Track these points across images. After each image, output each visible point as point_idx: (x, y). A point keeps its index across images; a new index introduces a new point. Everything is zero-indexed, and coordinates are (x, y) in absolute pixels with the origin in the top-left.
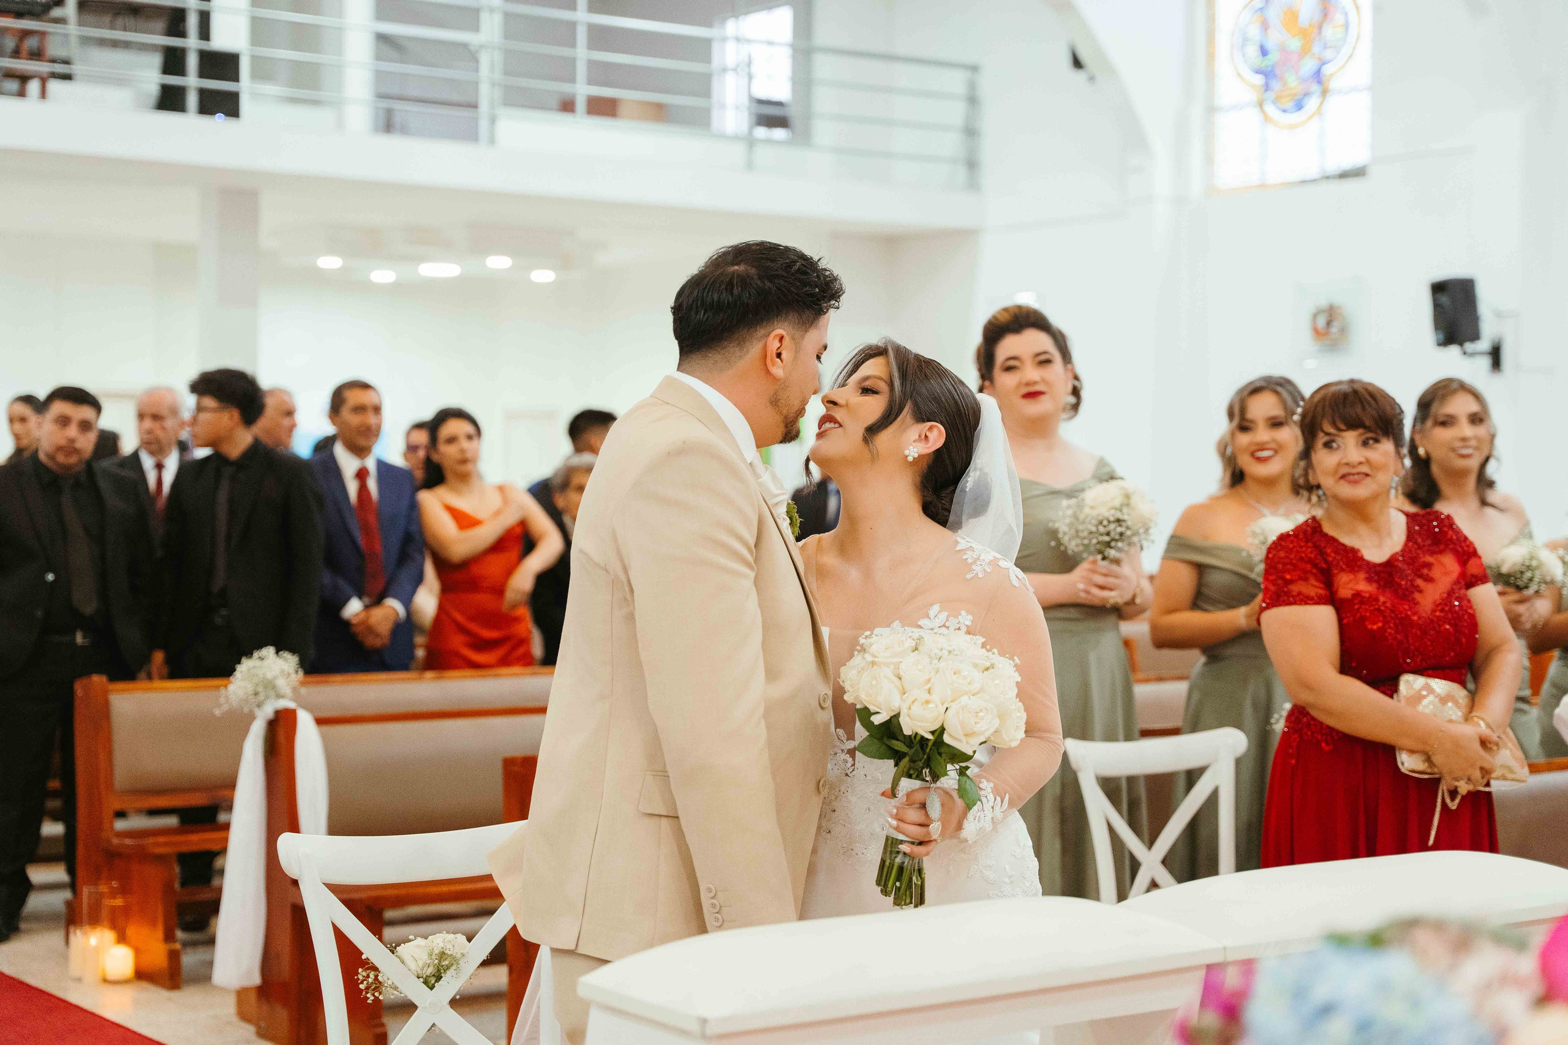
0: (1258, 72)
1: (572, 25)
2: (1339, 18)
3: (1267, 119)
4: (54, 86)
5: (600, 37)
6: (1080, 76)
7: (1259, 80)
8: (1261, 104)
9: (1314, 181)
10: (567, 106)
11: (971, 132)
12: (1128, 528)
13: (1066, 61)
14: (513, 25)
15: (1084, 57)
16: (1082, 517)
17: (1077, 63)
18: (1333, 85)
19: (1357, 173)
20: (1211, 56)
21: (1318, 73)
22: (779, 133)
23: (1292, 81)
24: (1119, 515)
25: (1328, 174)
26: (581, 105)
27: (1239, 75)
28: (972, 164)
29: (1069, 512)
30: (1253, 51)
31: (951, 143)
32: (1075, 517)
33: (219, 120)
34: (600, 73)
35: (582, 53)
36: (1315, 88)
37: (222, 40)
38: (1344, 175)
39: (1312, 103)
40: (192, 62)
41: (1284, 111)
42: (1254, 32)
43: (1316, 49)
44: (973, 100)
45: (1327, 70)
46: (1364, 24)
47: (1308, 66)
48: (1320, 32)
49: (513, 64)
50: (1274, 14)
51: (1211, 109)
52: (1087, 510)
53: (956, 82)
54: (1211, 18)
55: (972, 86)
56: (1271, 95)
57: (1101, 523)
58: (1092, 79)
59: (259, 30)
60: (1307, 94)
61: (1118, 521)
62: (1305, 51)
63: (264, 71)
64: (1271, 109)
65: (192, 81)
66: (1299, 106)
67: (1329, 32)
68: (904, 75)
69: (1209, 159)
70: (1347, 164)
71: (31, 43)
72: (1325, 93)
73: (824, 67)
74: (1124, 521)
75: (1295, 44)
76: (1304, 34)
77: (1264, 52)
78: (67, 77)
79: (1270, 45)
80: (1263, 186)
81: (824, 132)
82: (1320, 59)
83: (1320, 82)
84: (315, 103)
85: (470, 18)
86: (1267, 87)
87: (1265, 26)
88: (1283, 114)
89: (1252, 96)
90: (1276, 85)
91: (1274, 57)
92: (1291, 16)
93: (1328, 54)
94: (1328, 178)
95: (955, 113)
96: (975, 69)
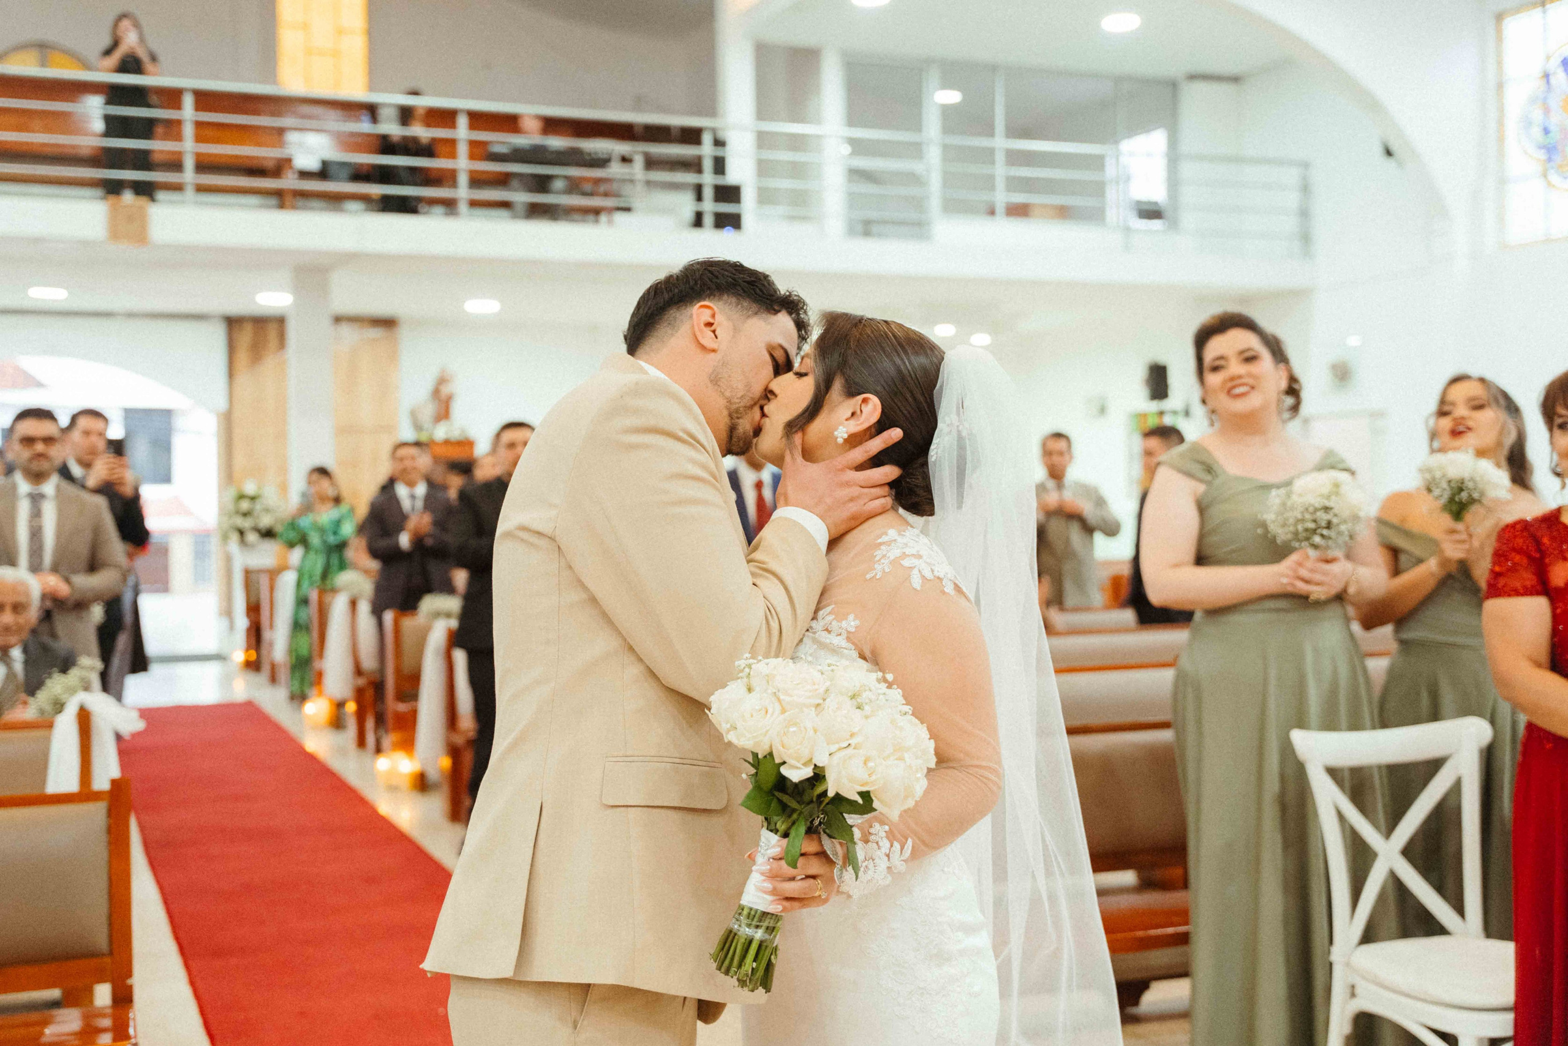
0: (1541, 147)
1: (991, 151)
3: (1549, 184)
4: (620, 217)
5: (1015, 158)
6: (1390, 163)
7: (1542, 155)
8: (1545, 176)
10: (992, 212)
11: (1304, 213)
12: (1336, 515)
13: (1378, 150)
14: (950, 153)
15: (1394, 148)
16: (1289, 503)
17: (1388, 153)
20: (1501, 139)
22: (1156, 224)
24: (1327, 504)
26: (1000, 208)
27: (1526, 153)
28: (1305, 237)
29: (1277, 501)
30: (1537, 132)
31: (1288, 223)
32: (1284, 504)
33: (728, 234)
34: (1013, 184)
35: (1001, 170)
37: (733, 176)
40: (708, 193)
42: (1537, 117)
44: (1306, 190)
49: (948, 180)
50: (1553, 100)
51: (1502, 181)
52: (1295, 497)
53: (1292, 176)
54: (1501, 109)
55: (1305, 178)
56: (1553, 166)
57: (1307, 509)
58: (1400, 164)
59: (764, 168)
61: (1327, 509)
63: (765, 197)
64: (1553, 177)
65: (709, 206)
69: (1501, 220)
71: (602, 188)
73: (1187, 170)
74: (1331, 509)
77: (1546, 131)
78: (628, 209)
79: (1552, 126)
80: (1548, 240)
81: (1188, 220)
84: (804, 219)
85: (916, 150)
86: (1550, 160)
87: (1547, 111)
89: (1537, 168)
90: (1558, 159)
91: (1556, 135)
95: (1293, 199)
96: (1306, 165)
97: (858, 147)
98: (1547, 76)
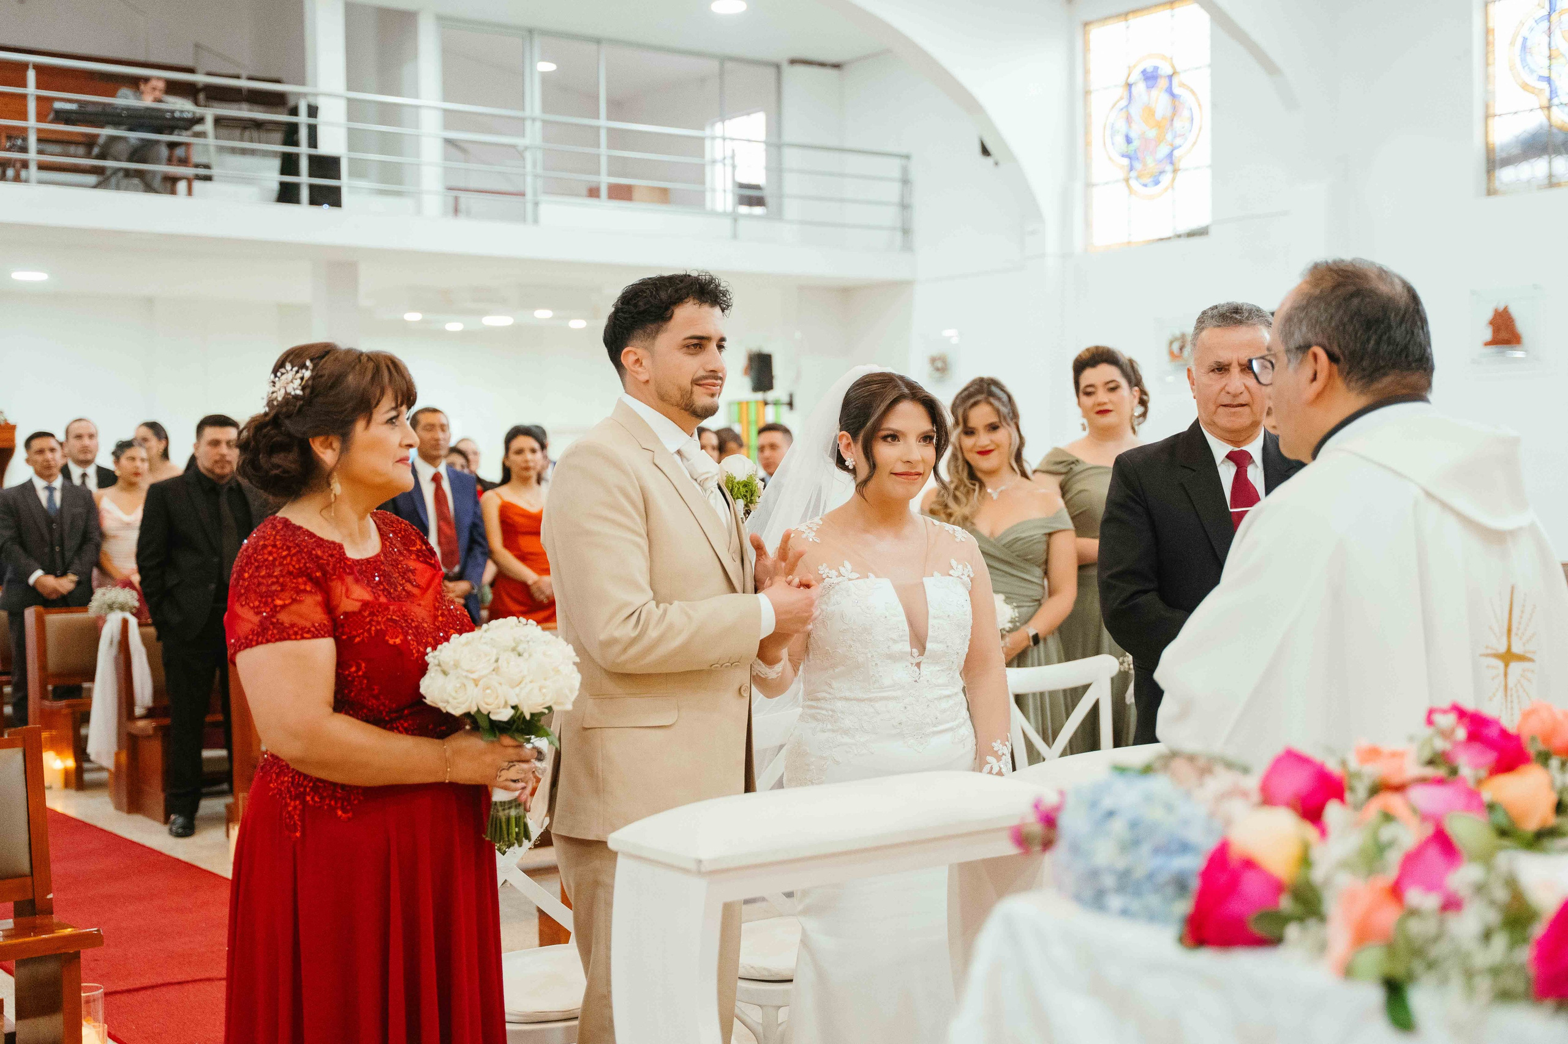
0: (1123, 156)
1: (596, 130)
2: (1186, 113)
3: (1132, 191)
4: (197, 185)
5: (618, 138)
6: (989, 161)
7: (1126, 161)
8: (1127, 180)
9: (1169, 238)
10: (595, 194)
11: (905, 206)
13: (978, 149)
14: (551, 130)
15: (990, 147)
17: (985, 152)
18: (1182, 165)
19: (1202, 232)
20: (1087, 144)
21: (1170, 155)
22: (758, 210)
23: (1150, 162)
25: (1178, 233)
26: (604, 190)
27: (1110, 159)
28: (906, 231)
30: (1120, 140)
31: (890, 216)
33: (326, 211)
34: (618, 166)
35: (605, 150)
36: (1169, 168)
37: (327, 146)
38: (1191, 234)
39: (1166, 179)
40: (303, 165)
41: (1145, 185)
42: (1121, 126)
43: (1169, 137)
44: (905, 181)
45: (1176, 153)
46: (1205, 118)
47: (1163, 151)
48: (1172, 125)
50: (1134, 111)
51: (1089, 185)
53: (893, 168)
54: (1087, 116)
55: (905, 170)
56: (1133, 174)
58: (996, 164)
59: (356, 138)
60: (1162, 172)
62: (1159, 140)
63: (359, 170)
64: (1133, 183)
65: (305, 179)
66: (1157, 183)
67: (1178, 124)
68: (854, 164)
69: (1087, 224)
70: (1194, 225)
71: (180, 152)
72: (1175, 171)
73: (792, 158)
75: (1152, 133)
76: (1158, 125)
77: (1129, 140)
78: (208, 178)
79: (1133, 135)
80: (1129, 243)
81: (792, 209)
82: (1172, 145)
83: (1172, 163)
84: (399, 193)
86: (1131, 168)
87: (1129, 119)
88: (1144, 188)
89: (1121, 175)
90: (1138, 165)
91: (1136, 143)
92: (1149, 111)
93: (1177, 142)
94: (1179, 236)
95: (892, 191)
96: (907, 157)
97: (450, 119)
98: (1129, 86)
